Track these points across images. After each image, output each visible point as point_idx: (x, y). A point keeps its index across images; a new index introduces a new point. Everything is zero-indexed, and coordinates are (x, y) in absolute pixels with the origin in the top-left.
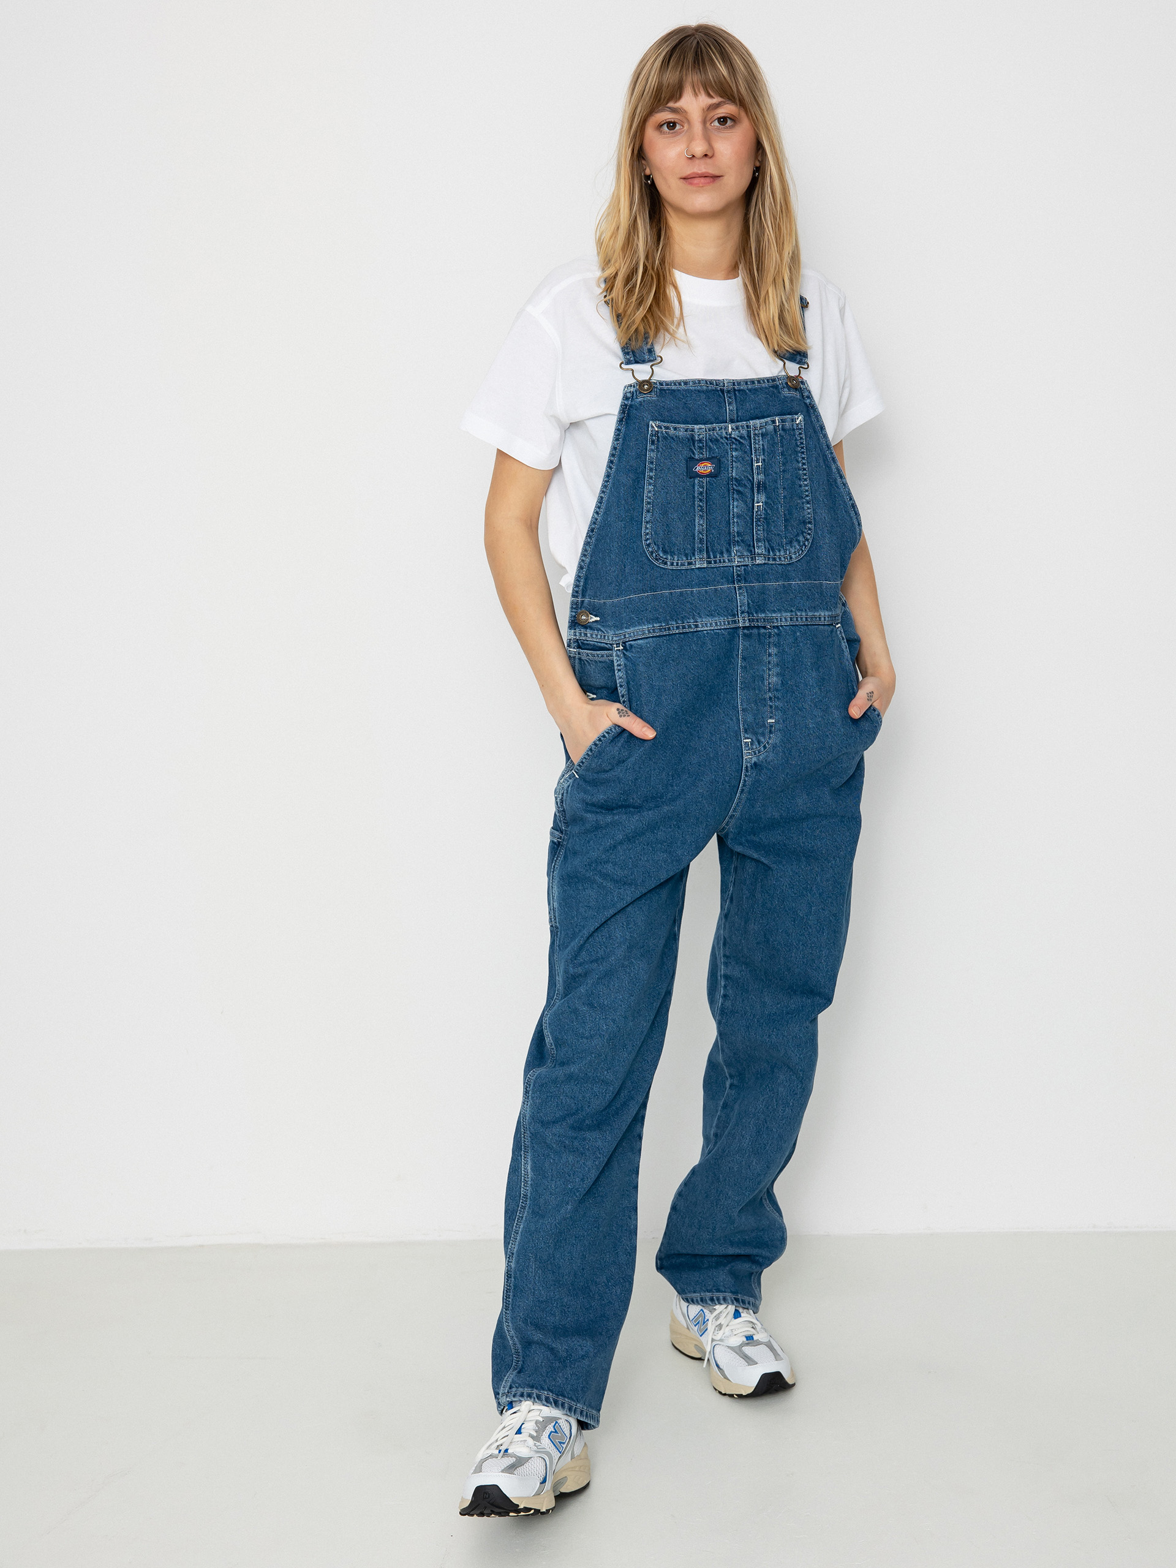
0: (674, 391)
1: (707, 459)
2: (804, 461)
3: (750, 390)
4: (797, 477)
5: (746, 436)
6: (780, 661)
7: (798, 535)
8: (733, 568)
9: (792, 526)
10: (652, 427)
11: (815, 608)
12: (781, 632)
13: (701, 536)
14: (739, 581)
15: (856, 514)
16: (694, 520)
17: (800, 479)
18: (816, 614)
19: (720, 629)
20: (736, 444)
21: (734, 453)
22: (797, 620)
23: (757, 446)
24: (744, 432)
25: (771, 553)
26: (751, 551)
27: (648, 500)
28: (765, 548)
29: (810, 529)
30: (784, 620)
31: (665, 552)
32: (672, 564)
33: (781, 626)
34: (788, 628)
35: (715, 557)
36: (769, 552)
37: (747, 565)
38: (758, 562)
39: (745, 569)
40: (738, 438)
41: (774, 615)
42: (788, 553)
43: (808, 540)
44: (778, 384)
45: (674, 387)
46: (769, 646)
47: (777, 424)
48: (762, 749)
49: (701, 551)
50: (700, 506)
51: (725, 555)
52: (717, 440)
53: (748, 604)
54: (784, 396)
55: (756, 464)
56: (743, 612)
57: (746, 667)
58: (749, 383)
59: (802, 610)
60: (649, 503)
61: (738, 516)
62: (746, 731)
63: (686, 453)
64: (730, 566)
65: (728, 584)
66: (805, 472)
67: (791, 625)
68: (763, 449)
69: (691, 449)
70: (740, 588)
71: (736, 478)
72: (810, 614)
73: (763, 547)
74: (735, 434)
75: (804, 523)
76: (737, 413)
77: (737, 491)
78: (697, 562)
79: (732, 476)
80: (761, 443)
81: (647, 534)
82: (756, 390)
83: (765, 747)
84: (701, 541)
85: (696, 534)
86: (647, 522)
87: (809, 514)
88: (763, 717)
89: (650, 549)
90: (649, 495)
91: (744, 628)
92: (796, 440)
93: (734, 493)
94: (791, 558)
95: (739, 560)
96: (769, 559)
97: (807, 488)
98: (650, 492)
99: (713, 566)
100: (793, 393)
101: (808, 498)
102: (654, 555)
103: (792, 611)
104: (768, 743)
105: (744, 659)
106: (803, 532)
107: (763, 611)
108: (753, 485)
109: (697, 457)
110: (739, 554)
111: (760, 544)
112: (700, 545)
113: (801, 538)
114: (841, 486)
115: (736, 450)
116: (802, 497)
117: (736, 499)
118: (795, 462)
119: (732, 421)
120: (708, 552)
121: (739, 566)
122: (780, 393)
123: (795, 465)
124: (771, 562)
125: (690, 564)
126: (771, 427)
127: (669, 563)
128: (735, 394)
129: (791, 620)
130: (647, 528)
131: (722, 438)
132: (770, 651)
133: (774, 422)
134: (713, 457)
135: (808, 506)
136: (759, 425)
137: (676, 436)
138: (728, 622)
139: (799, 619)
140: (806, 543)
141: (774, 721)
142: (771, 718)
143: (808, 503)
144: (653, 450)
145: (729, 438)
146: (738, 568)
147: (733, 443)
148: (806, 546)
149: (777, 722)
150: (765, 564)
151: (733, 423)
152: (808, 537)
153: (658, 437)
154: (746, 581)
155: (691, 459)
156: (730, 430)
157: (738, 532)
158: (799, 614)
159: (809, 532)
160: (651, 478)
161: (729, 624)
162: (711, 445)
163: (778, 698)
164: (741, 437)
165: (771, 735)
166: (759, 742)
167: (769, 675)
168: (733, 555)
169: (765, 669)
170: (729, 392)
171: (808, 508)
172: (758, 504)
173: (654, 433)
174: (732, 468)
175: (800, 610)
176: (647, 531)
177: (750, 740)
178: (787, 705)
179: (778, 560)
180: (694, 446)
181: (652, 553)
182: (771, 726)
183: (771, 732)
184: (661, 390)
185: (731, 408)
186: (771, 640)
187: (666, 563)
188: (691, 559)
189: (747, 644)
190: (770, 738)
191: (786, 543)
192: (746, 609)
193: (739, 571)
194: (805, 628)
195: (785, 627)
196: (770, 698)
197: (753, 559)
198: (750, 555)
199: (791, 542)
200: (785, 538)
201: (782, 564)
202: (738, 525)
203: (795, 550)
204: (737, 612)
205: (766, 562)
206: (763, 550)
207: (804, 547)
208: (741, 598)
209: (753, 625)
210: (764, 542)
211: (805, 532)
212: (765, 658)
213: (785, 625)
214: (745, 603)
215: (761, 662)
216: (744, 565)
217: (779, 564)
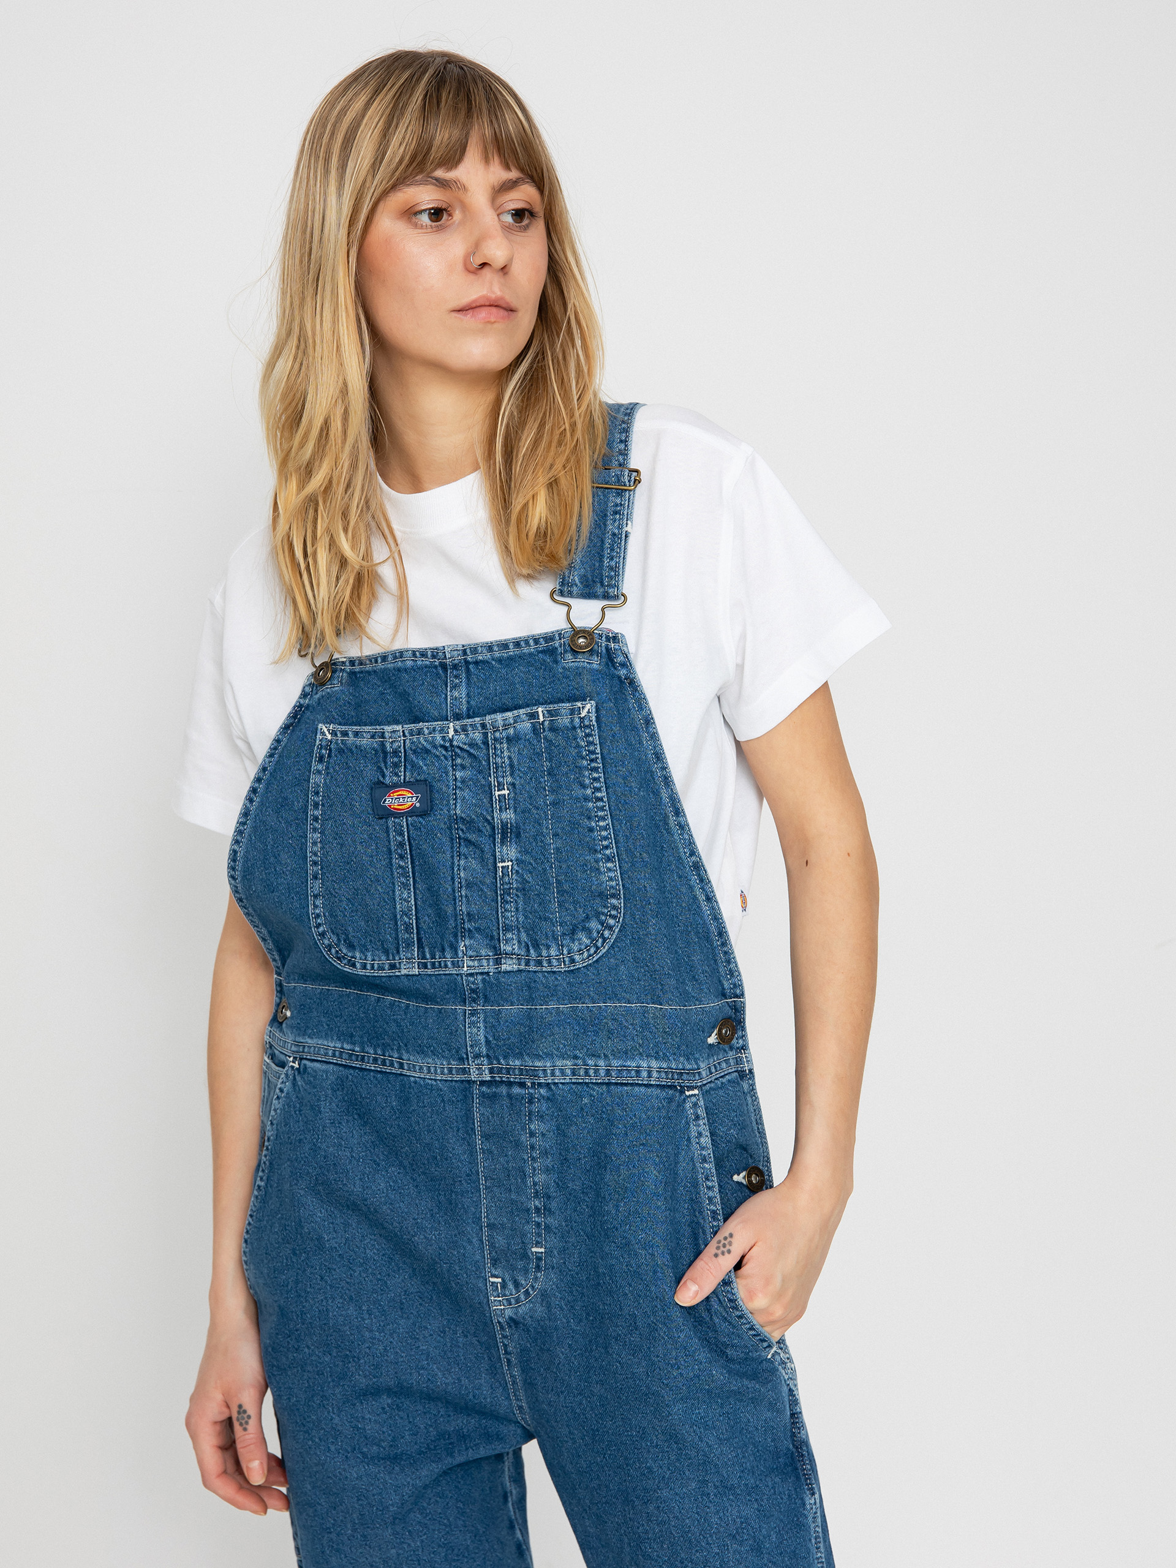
0: (369, 672)
1: (406, 784)
2: (596, 785)
3: (500, 660)
4: (582, 814)
5: (479, 742)
6: (552, 1147)
7: (588, 918)
8: (462, 977)
9: (575, 903)
10: (323, 733)
11: (626, 1053)
12: (554, 1095)
13: (406, 919)
14: (474, 1000)
15: (702, 880)
16: (394, 891)
17: (589, 818)
19: (435, 1081)
20: (463, 758)
21: (459, 774)
22: (587, 1073)
23: (499, 760)
24: (477, 736)
25: (532, 951)
26: (495, 948)
27: (314, 858)
28: (519, 942)
29: (614, 907)
30: (557, 1073)
31: (351, 947)
32: (364, 967)
33: (555, 1084)
34: (566, 1088)
35: (433, 957)
36: (528, 950)
37: (487, 973)
38: (504, 967)
39: (484, 980)
40: (465, 747)
41: (538, 1064)
42: (565, 952)
43: (610, 928)
44: (557, 645)
45: (368, 668)
46: (530, 1119)
47: (541, 719)
48: (523, 1296)
49: (409, 945)
50: (400, 867)
51: (448, 954)
52: (427, 751)
53: (487, 1042)
54: (564, 668)
55: (497, 793)
56: (477, 1056)
57: (490, 1152)
58: (496, 648)
59: (599, 1057)
60: (315, 863)
61: (469, 885)
62: (494, 1264)
63: (370, 773)
64: (457, 975)
65: (454, 1004)
66: (600, 804)
67: (574, 1083)
68: (512, 766)
69: (379, 768)
70: (474, 1013)
71: (462, 818)
72: (616, 1063)
73: (515, 942)
74: (460, 740)
75: (603, 896)
76: (468, 702)
77: (466, 840)
78: (402, 965)
79: (456, 814)
80: (506, 754)
81: (318, 916)
82: (510, 658)
83: (527, 1293)
84: (408, 928)
85: (399, 917)
86: (316, 896)
87: (611, 879)
88: (523, 1243)
89: (326, 942)
90: (315, 849)
91: (483, 1083)
92: (578, 746)
93: (460, 844)
94: (573, 961)
95: (471, 963)
96: (527, 963)
97: (604, 833)
98: (315, 843)
99: (429, 972)
100: (582, 661)
101: (608, 852)
102: (333, 951)
103: (576, 1057)
104: (533, 1287)
105: (486, 1137)
106: (598, 914)
107: (520, 1055)
108: (493, 828)
109: (387, 781)
110: (470, 953)
111: (509, 935)
112: (407, 936)
113: (594, 925)
114: (675, 829)
115: (463, 767)
116: (596, 851)
117: (464, 855)
118: (576, 787)
119: (457, 717)
120: (421, 946)
121: (471, 975)
122: (556, 662)
123: (578, 792)
124: (532, 968)
125: (393, 967)
126: (526, 726)
127: (358, 965)
128: (468, 670)
129: (574, 1074)
130: (316, 907)
131: (435, 747)
132: (532, 1127)
133: (533, 716)
134: (417, 781)
135: (609, 865)
136: (500, 723)
137: (356, 747)
138: (450, 1070)
139: (591, 1072)
140: (606, 933)
141: (542, 1250)
142: (538, 1244)
143: (609, 859)
144: (319, 772)
145: (449, 747)
146: (472, 979)
147: (457, 755)
148: (604, 940)
149: (549, 1252)
150: (520, 971)
151: (458, 720)
152: (611, 922)
153: (330, 750)
154: (487, 1000)
155: (380, 783)
156: (451, 732)
157: (468, 914)
158: (590, 1062)
159: (614, 913)
160: (316, 819)
161: (451, 1073)
162: (414, 759)
163: (551, 1211)
164: (471, 745)
165: (539, 1275)
166: (518, 1284)
167: (534, 1169)
168: (460, 954)
169: (526, 1157)
170: (455, 667)
171: (609, 870)
172: (504, 864)
173: (324, 743)
174: (455, 799)
175: (594, 1055)
176: (317, 911)
177: (501, 1280)
178: (567, 1225)
179: (545, 964)
180: (385, 763)
181: (330, 947)
182: (538, 1259)
183: (539, 1268)
184: (352, 674)
185: (456, 694)
186: (535, 1108)
187: (354, 965)
188: (394, 960)
189: (487, 1112)
190: (537, 1278)
191: (564, 934)
192: (484, 1051)
193: (473, 983)
194: (604, 1087)
195: (560, 1085)
196: (537, 1210)
197: (498, 962)
198: (491, 954)
199: (573, 932)
200: (561, 925)
201: (554, 972)
202: (468, 901)
203: (583, 947)
204: (467, 1055)
205: (522, 967)
206: (516, 947)
207: (600, 940)
208: (475, 1030)
209: (498, 1079)
210: (519, 931)
211: (603, 914)
212: (523, 1138)
213: (561, 1083)
214: (483, 1040)
215: (517, 1144)
216: (482, 974)
217: (548, 972)
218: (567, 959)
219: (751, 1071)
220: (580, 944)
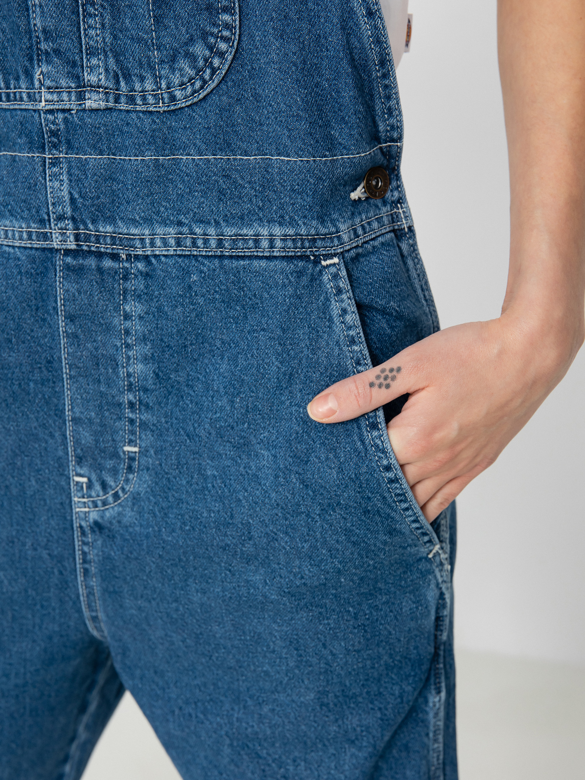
6: (150, 332)
7: (191, 40)
8: (40, 114)
9: (176, 18)
11: (242, 218)
12: (154, 270)
14: (55, 146)
18: (245, 231)
19: (13, 247)
22: (194, 243)
25: (123, 84)
26: (78, 77)
28: (106, 70)
29: (227, 26)
30: (158, 243)
33: (155, 256)
34: (171, 262)
35: (8, 86)
36: (118, 82)
37: (69, 111)
38: (89, 104)
39: (65, 120)
41: (134, 231)
42: (164, 86)
43: (221, 55)
46: (125, 298)
48: (111, 499)
51: (22, 85)
53: (72, 200)
56: (61, 218)
57: (75, 336)
59: (209, 223)
62: (80, 460)
64: (35, 111)
65: (30, 150)
67: (180, 256)
70: (55, 162)
72: (229, 231)
73: (102, 70)
75: (212, 9)
83: (116, 496)
88: (114, 440)
91: (67, 252)
94: (173, 98)
95: (49, 97)
96: (117, 100)
99: (4, 105)
103: (180, 224)
104: (123, 489)
105: (71, 318)
106: (205, 35)
107: (111, 220)
110: (48, 83)
111: (94, 61)
113: (199, 50)
121: (51, 112)
124: (123, 106)
129: (179, 244)
132: (127, 308)
138: (30, 234)
139: (200, 243)
140: (216, 62)
141: (136, 449)
142: (131, 442)
146: (50, 117)
148: (214, 71)
149: (144, 452)
150: (109, 109)
152: (223, 46)
154: (70, 147)
157: (44, 31)
158: (198, 230)
159: (226, 33)
161: (30, 238)
163: (147, 406)
165: (131, 476)
166: (104, 486)
167: (129, 358)
168: (37, 83)
169: (119, 344)
175: (202, 222)
177: (85, 480)
178: (167, 422)
179: (139, 102)
182: (132, 459)
183: (130, 469)
186: (131, 285)
189: (73, 288)
190: (127, 480)
191: (162, 62)
192: (69, 211)
193: (53, 123)
194: (216, 262)
195: (163, 259)
196: (131, 405)
197: (81, 97)
198: (73, 85)
199: (173, 59)
200: (159, 49)
201: (151, 112)
202: (42, 12)
203: (185, 80)
204: (49, 216)
205: (111, 104)
206: (102, 77)
207: (208, 71)
208: (57, 184)
209: (85, 248)
210: (106, 56)
211: (212, 34)
212: (116, 321)
213: (164, 255)
214: (67, 198)
215: (108, 328)
216: (63, 111)
217: (144, 112)
218: (166, 96)
219: (411, 229)
220: (182, 75)
